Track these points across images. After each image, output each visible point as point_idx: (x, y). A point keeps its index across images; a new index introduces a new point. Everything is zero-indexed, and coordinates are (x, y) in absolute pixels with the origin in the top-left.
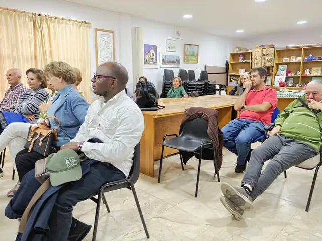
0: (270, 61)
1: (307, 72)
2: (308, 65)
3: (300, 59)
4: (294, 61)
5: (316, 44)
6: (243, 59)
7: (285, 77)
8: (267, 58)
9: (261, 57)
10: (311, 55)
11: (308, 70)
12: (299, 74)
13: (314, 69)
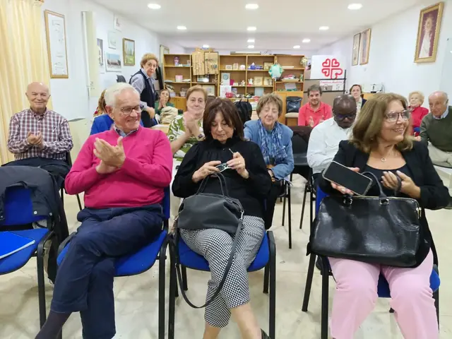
0: (214, 67)
1: (251, 82)
2: (251, 74)
3: (242, 67)
4: (236, 70)
5: (259, 52)
6: (179, 63)
7: (230, 87)
8: (211, 64)
9: (204, 63)
10: (253, 64)
11: (251, 80)
12: (243, 84)
13: (256, 78)
